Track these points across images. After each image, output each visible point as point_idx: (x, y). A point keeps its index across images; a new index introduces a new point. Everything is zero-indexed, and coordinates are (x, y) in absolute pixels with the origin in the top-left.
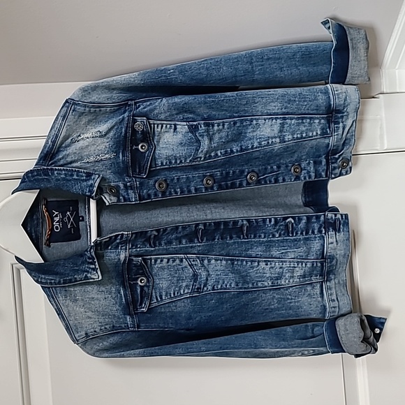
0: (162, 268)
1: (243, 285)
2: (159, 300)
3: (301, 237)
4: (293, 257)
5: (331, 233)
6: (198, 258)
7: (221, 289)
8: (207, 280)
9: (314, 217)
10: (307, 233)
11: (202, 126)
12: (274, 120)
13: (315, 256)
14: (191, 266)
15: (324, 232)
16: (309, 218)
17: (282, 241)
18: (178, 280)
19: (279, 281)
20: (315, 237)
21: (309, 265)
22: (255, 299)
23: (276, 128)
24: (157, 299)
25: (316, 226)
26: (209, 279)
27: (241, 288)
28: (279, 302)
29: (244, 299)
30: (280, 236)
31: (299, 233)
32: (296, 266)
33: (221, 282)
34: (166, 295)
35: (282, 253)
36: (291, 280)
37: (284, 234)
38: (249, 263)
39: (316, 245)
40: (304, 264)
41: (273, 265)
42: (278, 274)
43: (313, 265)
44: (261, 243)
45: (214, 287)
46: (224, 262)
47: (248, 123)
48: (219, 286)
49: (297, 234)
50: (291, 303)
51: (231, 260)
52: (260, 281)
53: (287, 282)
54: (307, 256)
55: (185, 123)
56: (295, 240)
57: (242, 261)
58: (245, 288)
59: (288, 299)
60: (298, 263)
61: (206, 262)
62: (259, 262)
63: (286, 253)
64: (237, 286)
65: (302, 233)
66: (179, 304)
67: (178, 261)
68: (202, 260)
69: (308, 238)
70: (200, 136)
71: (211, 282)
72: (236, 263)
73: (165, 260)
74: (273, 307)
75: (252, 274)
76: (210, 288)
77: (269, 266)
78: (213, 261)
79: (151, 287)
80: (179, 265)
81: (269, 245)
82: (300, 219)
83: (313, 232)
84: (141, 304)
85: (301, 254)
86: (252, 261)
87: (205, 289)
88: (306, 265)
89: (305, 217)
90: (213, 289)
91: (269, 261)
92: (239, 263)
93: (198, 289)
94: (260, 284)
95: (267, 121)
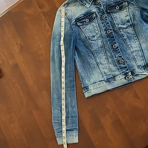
0: (93, 26)
1: (95, 52)
2: (83, 28)
3: (118, 67)
4: (110, 66)
5: (124, 76)
6: (100, 35)
7: (92, 46)
8: (93, 40)
9: (127, 69)
10: (120, 68)
11: (130, 24)
12: (139, 47)
13: (113, 74)
14: (97, 34)
15: (123, 74)
16: (126, 67)
17: (114, 61)
18: (91, 32)
19: (100, 64)
20: (120, 72)
21: (109, 73)
22: (92, 58)
23: (136, 49)
24: (83, 27)
25: (124, 71)
26: (94, 41)
27: (94, 52)
28: (93, 67)
29: (91, 54)
30: (116, 59)
31: (119, 66)
32: (108, 69)
33: (94, 45)
34: (85, 30)
35: (110, 62)
36: (102, 69)
37: (117, 61)
38: (103, 53)
39: (117, 73)
40: (109, 71)
41: (105, 61)
42: (103, 64)
43: (110, 74)
44: (111, 54)
45: (92, 43)
46: (101, 44)
47: (135, 39)
48: (92, 45)
49: (119, 65)
50: (94, 71)
51: (103, 46)
52: (98, 58)
53: (101, 67)
54: (112, 71)
55: (129, 18)
56: (116, 65)
57: (103, 50)
58: (94, 54)
59: (95, 70)
60: (109, 69)
61: (99, 38)
62: (105, 56)
63: (111, 64)
64: (94, 51)
65: (119, 67)
66: (83, 34)
67: (97, 29)
68: (100, 37)
69: (119, 69)
70: (126, 24)
71: (93, 42)
72: (102, 48)
73: (96, 25)
74: (91, 65)
75: (100, 55)
76: (91, 42)
77: (104, 59)
78: (100, 40)
79: (86, 24)
80: (96, 30)
81: (112, 57)
82: (124, 64)
83: (121, 70)
84: (80, 23)
85: (112, 69)
86: (104, 53)
87: (90, 41)
88: (109, 72)
89: (126, 66)
90: (91, 43)
91: (106, 59)
92: (102, 49)
93: (90, 38)
94: (97, 58)
95: (138, 45)
